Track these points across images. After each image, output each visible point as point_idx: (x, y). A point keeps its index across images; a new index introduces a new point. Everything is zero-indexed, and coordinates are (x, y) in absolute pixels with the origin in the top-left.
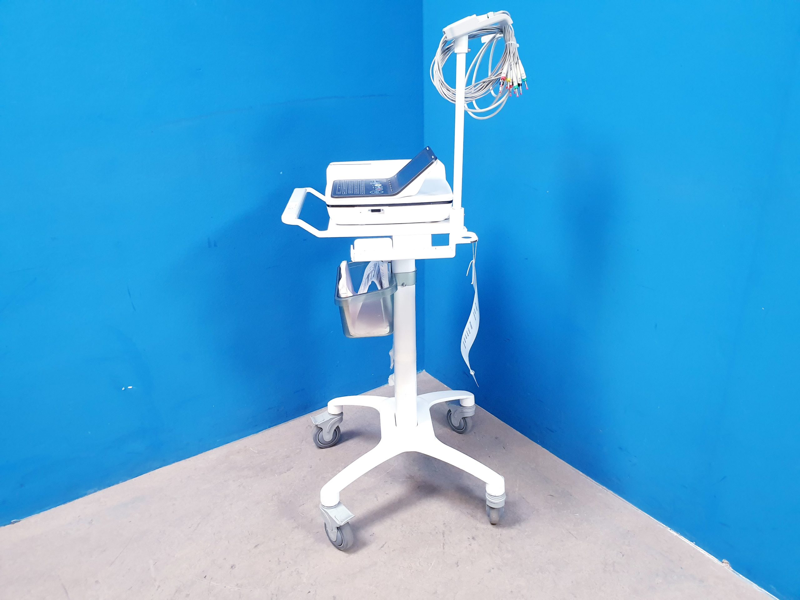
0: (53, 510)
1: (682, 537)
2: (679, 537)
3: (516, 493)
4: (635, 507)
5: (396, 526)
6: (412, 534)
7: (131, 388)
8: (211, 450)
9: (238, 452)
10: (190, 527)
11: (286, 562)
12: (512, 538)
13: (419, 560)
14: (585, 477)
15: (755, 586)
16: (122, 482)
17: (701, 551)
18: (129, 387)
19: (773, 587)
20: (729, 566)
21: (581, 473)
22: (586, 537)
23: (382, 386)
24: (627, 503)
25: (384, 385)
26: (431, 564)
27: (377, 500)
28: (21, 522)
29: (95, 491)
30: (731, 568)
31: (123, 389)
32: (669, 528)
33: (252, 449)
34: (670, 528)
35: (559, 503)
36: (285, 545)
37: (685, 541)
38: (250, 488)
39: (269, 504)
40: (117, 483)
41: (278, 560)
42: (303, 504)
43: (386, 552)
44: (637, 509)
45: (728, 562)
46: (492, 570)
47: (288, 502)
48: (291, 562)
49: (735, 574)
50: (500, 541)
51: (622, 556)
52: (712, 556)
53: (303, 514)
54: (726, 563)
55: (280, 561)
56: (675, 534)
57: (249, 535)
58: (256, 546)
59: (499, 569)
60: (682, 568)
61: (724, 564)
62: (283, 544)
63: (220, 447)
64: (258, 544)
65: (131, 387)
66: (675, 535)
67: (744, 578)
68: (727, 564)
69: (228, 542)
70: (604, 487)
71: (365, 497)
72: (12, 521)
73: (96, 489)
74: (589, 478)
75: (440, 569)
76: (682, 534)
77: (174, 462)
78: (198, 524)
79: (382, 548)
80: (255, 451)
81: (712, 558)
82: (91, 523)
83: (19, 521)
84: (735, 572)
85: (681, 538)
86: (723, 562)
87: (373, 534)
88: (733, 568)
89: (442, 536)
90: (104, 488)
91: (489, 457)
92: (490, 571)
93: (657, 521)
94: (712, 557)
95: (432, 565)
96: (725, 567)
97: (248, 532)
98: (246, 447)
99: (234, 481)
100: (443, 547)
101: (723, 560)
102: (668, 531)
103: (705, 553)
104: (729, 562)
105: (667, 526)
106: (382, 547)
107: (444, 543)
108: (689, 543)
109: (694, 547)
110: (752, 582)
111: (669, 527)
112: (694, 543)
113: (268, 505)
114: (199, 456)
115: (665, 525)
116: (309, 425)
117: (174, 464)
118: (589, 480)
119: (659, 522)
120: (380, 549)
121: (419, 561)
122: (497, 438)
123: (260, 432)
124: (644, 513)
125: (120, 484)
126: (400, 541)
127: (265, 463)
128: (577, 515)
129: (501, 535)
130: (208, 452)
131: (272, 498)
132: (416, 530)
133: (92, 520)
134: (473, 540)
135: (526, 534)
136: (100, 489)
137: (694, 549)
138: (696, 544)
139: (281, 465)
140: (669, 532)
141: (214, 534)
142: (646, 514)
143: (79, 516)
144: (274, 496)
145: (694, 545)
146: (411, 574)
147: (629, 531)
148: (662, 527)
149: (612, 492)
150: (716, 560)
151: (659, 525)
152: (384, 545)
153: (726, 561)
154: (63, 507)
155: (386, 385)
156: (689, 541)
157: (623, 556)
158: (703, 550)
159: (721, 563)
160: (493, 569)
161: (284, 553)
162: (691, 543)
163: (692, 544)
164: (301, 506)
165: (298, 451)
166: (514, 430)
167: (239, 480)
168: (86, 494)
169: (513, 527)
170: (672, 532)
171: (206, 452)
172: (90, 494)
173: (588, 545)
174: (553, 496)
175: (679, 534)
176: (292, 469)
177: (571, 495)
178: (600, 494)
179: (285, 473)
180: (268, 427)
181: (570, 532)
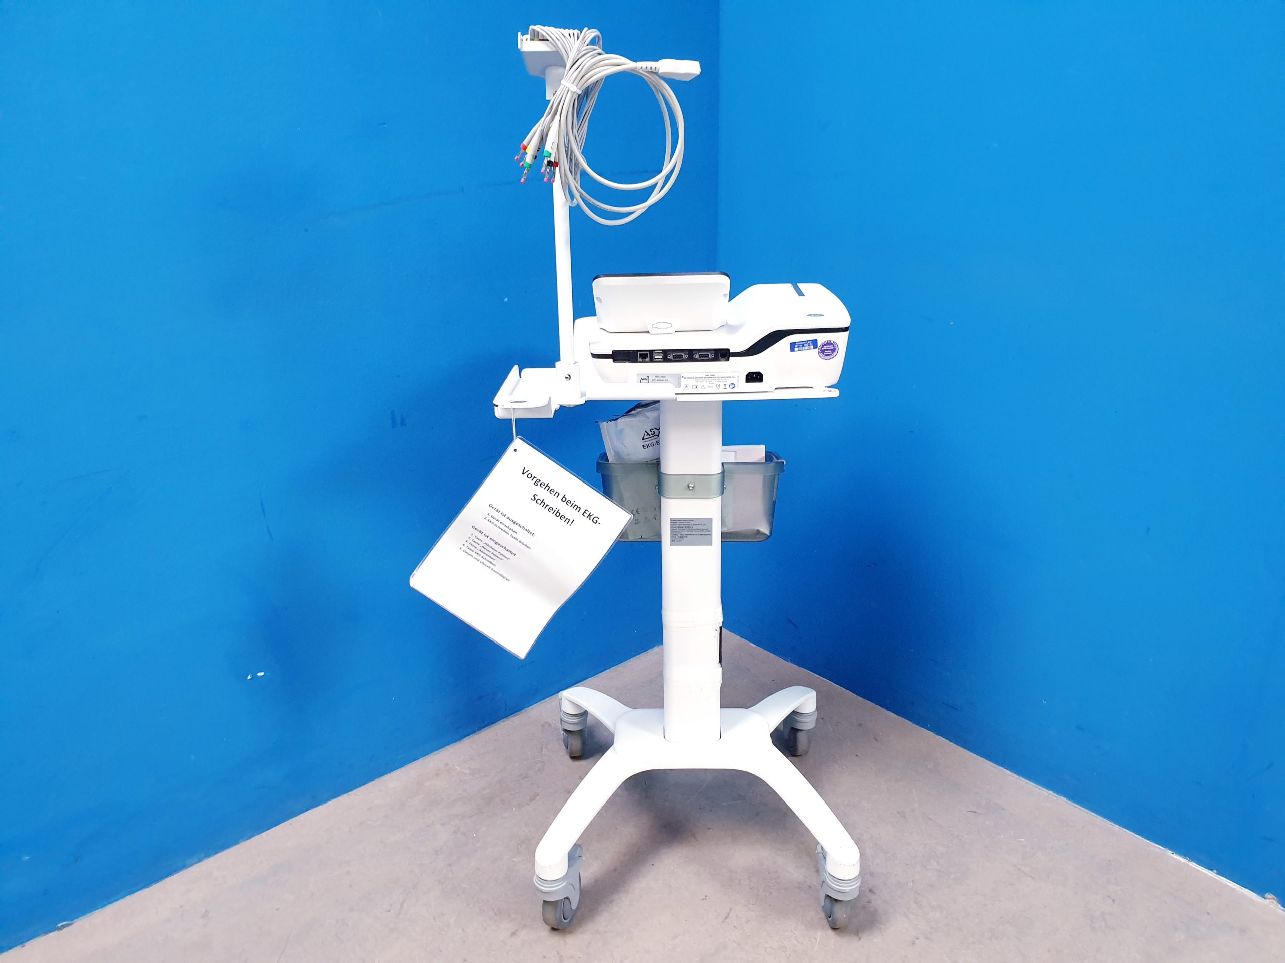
0: (129, 898)
1: (1194, 864)
2: (1188, 863)
3: (916, 811)
4: (1108, 821)
5: (739, 880)
6: (771, 893)
7: (262, 676)
9: (437, 775)
10: (388, 909)
11: (572, 957)
12: (932, 886)
13: (794, 934)
14: (1017, 778)
16: (244, 841)
17: (1228, 884)
18: (260, 674)
20: (1275, 902)
21: (1009, 772)
22: (1048, 876)
23: (649, 650)
24: (1093, 816)
25: (651, 648)
28: (74, 925)
29: (200, 861)
30: (1280, 905)
31: (249, 677)
32: (1170, 852)
33: (458, 768)
34: (1172, 851)
35: (988, 822)
37: (1200, 870)
38: (475, 835)
39: (515, 860)
40: (237, 842)
41: (558, 953)
43: (735, 925)
44: (1112, 825)
45: (1275, 898)
46: (916, 941)
48: (580, 956)
51: (1112, 902)
52: (1247, 890)
54: (1270, 898)
55: (562, 956)
56: (1182, 860)
57: (496, 915)
59: (927, 938)
60: (1208, 913)
61: (1267, 900)
63: (403, 769)
64: (516, 930)
65: (262, 674)
66: (1183, 862)
68: (1271, 900)
69: (463, 930)
70: (1051, 792)
72: (59, 925)
73: (200, 856)
74: (1021, 778)
75: (833, 947)
76: (1192, 858)
77: (328, 800)
78: (402, 904)
79: (727, 920)
80: (465, 771)
81: (1248, 894)
82: (207, 916)
83: (72, 924)
85: (1193, 866)
86: (1265, 898)
87: (706, 896)
90: (216, 853)
91: (857, 756)
92: (913, 943)
93: (1148, 841)
94: (1247, 892)
95: (818, 940)
96: (1269, 905)
97: (493, 909)
98: (449, 765)
99: (443, 824)
101: (1267, 895)
102: (1170, 856)
103: (1235, 885)
104: (1277, 897)
105: (1165, 848)
106: (727, 918)
108: (1207, 873)
109: (1216, 878)
111: (1170, 850)
112: (1215, 871)
113: (514, 861)
114: (370, 785)
115: (1162, 846)
117: (329, 803)
118: (1023, 782)
119: (1151, 843)
120: (723, 922)
121: (794, 936)
122: (862, 724)
123: (465, 739)
124: (1125, 829)
125: (241, 844)
126: (753, 904)
127: (488, 791)
128: (1023, 840)
129: (912, 881)
130: (384, 777)
131: (518, 848)
132: (774, 885)
133: (206, 911)
135: (952, 876)
136: (208, 856)
137: (1216, 881)
138: (1219, 873)
139: (517, 793)
140: (1172, 857)
141: (434, 918)
142: (1128, 831)
143: (181, 907)
144: (519, 846)
145: (1215, 874)
146: (788, 958)
147: (1110, 861)
148: (1158, 850)
149: (1064, 799)
150: (1255, 897)
151: (1153, 848)
152: (729, 914)
153: (1272, 896)
155: (655, 647)
156: (1207, 870)
157: (1114, 901)
158: (1233, 883)
159: (1263, 899)
160: (917, 939)
162: (1210, 871)
163: (1212, 874)
165: (539, 765)
166: (884, 710)
167: (452, 823)
168: (184, 867)
169: (928, 867)
170: (1176, 857)
171: (381, 778)
172: (192, 865)
173: (1054, 888)
174: (976, 812)
175: (1188, 859)
176: (537, 798)
177: (1003, 809)
178: (1048, 804)
179: (528, 804)
180: (477, 729)
181: (1020, 869)
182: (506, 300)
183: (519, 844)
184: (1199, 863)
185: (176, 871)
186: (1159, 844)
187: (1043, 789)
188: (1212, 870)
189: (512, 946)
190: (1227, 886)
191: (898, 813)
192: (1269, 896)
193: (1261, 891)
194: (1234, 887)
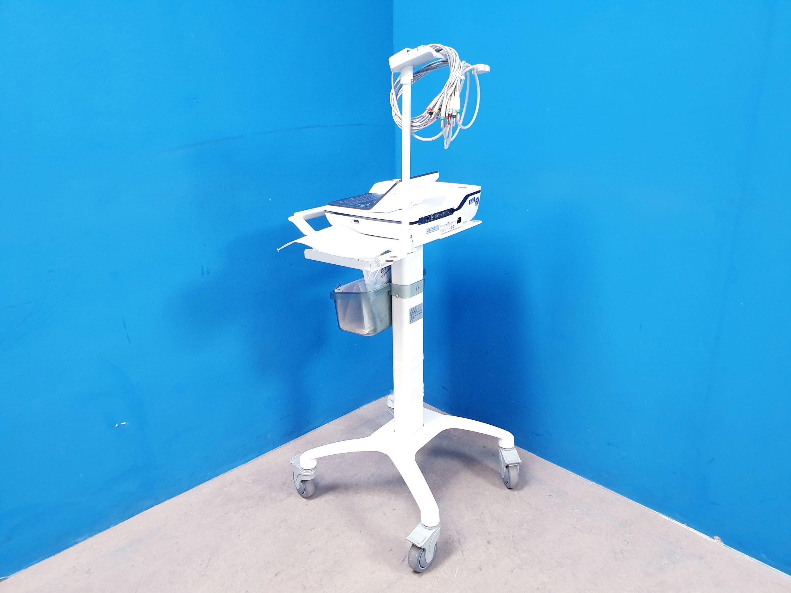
0: (42, 563)
1: (674, 520)
2: (671, 520)
3: (516, 496)
4: (626, 498)
8: (202, 484)
9: (232, 484)
10: (201, 563)
12: (524, 538)
13: (443, 569)
14: (575, 475)
15: (747, 557)
16: (113, 526)
18: (123, 424)
19: (763, 555)
20: (720, 541)
21: (570, 472)
22: (591, 530)
23: (361, 407)
24: (618, 495)
25: (362, 406)
26: (455, 571)
27: (387, 517)
29: (86, 539)
30: (722, 543)
31: (116, 426)
33: (245, 479)
34: (662, 513)
35: (557, 501)
36: (306, 570)
37: (678, 524)
38: (254, 518)
39: (278, 531)
40: (108, 528)
41: (303, 585)
42: (313, 528)
44: (628, 500)
45: (720, 539)
46: (514, 570)
47: (297, 528)
48: (316, 586)
49: (727, 548)
50: (514, 542)
51: (627, 543)
52: (704, 534)
53: (316, 538)
54: (717, 539)
55: (305, 587)
56: (667, 518)
57: (266, 564)
58: (276, 575)
59: (520, 568)
60: (681, 548)
61: (715, 540)
62: (304, 569)
64: (278, 573)
65: (124, 423)
66: (668, 520)
67: (735, 550)
68: (718, 540)
69: (246, 574)
70: (594, 483)
71: (373, 515)
73: (86, 536)
74: (578, 476)
75: (465, 575)
76: (673, 517)
77: (165, 500)
78: (209, 560)
79: (404, 562)
80: (249, 481)
81: (704, 537)
82: (90, 572)
83: (7, 578)
84: (726, 547)
85: (673, 522)
86: (714, 539)
87: (392, 549)
88: (724, 543)
89: (459, 543)
90: (95, 534)
92: (512, 571)
93: (649, 509)
95: (457, 572)
96: (717, 543)
97: (264, 561)
98: (238, 478)
99: (235, 512)
100: (462, 553)
101: (715, 537)
102: (660, 517)
103: (697, 532)
104: (720, 537)
106: (403, 561)
107: (462, 550)
108: (681, 525)
109: (686, 528)
110: (743, 554)
111: (660, 513)
112: (686, 524)
113: (277, 533)
114: (191, 491)
115: (657, 511)
116: (297, 451)
117: (165, 502)
118: (579, 477)
119: (650, 509)
120: (401, 563)
122: (485, 446)
123: (248, 462)
125: (110, 528)
127: (262, 492)
128: (577, 510)
129: (513, 536)
130: (199, 486)
131: (280, 525)
133: (89, 569)
134: (488, 544)
135: (535, 533)
136: (91, 536)
137: (687, 530)
138: (688, 525)
139: (280, 493)
140: (662, 517)
141: (229, 568)
142: (637, 503)
143: (74, 567)
144: (281, 524)
145: (686, 526)
146: (439, 583)
147: (626, 520)
148: (654, 514)
149: (602, 486)
150: (708, 538)
151: (651, 512)
152: (404, 559)
153: (718, 538)
154: (52, 558)
155: (364, 406)
156: (681, 523)
157: (628, 543)
158: (695, 530)
159: (713, 539)
160: (515, 569)
161: (307, 578)
162: (683, 524)
163: (684, 526)
164: (312, 530)
167: (241, 511)
168: (76, 543)
169: (522, 528)
170: (664, 517)
171: (197, 487)
172: (79, 542)
173: (594, 537)
174: (550, 495)
175: (671, 518)
176: (292, 496)
177: (567, 493)
178: (592, 490)
179: (286, 499)
180: (256, 456)
181: (575, 527)
182: (270, 200)
183: (280, 523)
184: (676, 519)
185: (71, 546)
186: (655, 511)
187: (589, 481)
188: (684, 524)
189: (275, 582)
190: (693, 532)
191: (506, 497)
192: (716, 538)
193: (711, 535)
194: (696, 533)
